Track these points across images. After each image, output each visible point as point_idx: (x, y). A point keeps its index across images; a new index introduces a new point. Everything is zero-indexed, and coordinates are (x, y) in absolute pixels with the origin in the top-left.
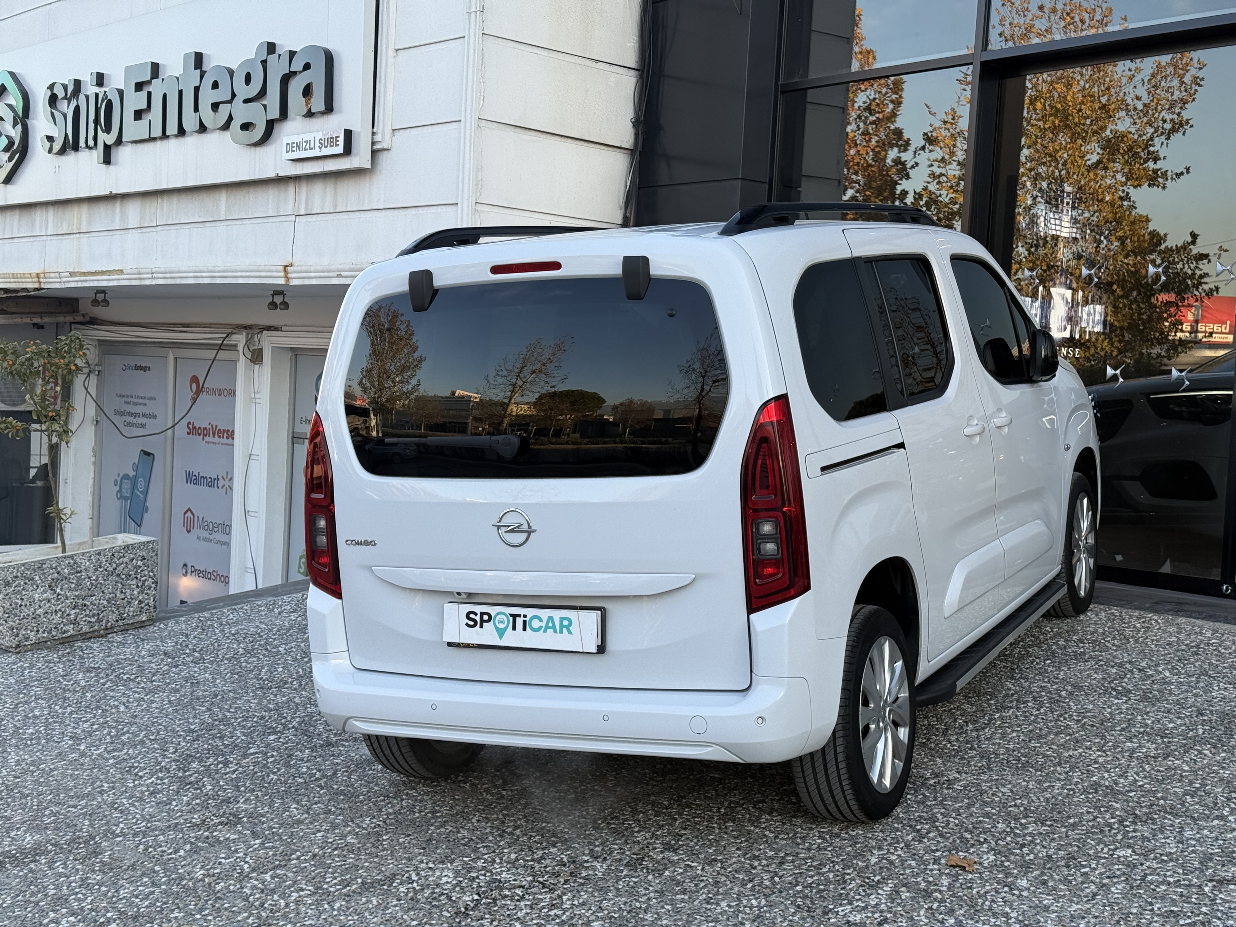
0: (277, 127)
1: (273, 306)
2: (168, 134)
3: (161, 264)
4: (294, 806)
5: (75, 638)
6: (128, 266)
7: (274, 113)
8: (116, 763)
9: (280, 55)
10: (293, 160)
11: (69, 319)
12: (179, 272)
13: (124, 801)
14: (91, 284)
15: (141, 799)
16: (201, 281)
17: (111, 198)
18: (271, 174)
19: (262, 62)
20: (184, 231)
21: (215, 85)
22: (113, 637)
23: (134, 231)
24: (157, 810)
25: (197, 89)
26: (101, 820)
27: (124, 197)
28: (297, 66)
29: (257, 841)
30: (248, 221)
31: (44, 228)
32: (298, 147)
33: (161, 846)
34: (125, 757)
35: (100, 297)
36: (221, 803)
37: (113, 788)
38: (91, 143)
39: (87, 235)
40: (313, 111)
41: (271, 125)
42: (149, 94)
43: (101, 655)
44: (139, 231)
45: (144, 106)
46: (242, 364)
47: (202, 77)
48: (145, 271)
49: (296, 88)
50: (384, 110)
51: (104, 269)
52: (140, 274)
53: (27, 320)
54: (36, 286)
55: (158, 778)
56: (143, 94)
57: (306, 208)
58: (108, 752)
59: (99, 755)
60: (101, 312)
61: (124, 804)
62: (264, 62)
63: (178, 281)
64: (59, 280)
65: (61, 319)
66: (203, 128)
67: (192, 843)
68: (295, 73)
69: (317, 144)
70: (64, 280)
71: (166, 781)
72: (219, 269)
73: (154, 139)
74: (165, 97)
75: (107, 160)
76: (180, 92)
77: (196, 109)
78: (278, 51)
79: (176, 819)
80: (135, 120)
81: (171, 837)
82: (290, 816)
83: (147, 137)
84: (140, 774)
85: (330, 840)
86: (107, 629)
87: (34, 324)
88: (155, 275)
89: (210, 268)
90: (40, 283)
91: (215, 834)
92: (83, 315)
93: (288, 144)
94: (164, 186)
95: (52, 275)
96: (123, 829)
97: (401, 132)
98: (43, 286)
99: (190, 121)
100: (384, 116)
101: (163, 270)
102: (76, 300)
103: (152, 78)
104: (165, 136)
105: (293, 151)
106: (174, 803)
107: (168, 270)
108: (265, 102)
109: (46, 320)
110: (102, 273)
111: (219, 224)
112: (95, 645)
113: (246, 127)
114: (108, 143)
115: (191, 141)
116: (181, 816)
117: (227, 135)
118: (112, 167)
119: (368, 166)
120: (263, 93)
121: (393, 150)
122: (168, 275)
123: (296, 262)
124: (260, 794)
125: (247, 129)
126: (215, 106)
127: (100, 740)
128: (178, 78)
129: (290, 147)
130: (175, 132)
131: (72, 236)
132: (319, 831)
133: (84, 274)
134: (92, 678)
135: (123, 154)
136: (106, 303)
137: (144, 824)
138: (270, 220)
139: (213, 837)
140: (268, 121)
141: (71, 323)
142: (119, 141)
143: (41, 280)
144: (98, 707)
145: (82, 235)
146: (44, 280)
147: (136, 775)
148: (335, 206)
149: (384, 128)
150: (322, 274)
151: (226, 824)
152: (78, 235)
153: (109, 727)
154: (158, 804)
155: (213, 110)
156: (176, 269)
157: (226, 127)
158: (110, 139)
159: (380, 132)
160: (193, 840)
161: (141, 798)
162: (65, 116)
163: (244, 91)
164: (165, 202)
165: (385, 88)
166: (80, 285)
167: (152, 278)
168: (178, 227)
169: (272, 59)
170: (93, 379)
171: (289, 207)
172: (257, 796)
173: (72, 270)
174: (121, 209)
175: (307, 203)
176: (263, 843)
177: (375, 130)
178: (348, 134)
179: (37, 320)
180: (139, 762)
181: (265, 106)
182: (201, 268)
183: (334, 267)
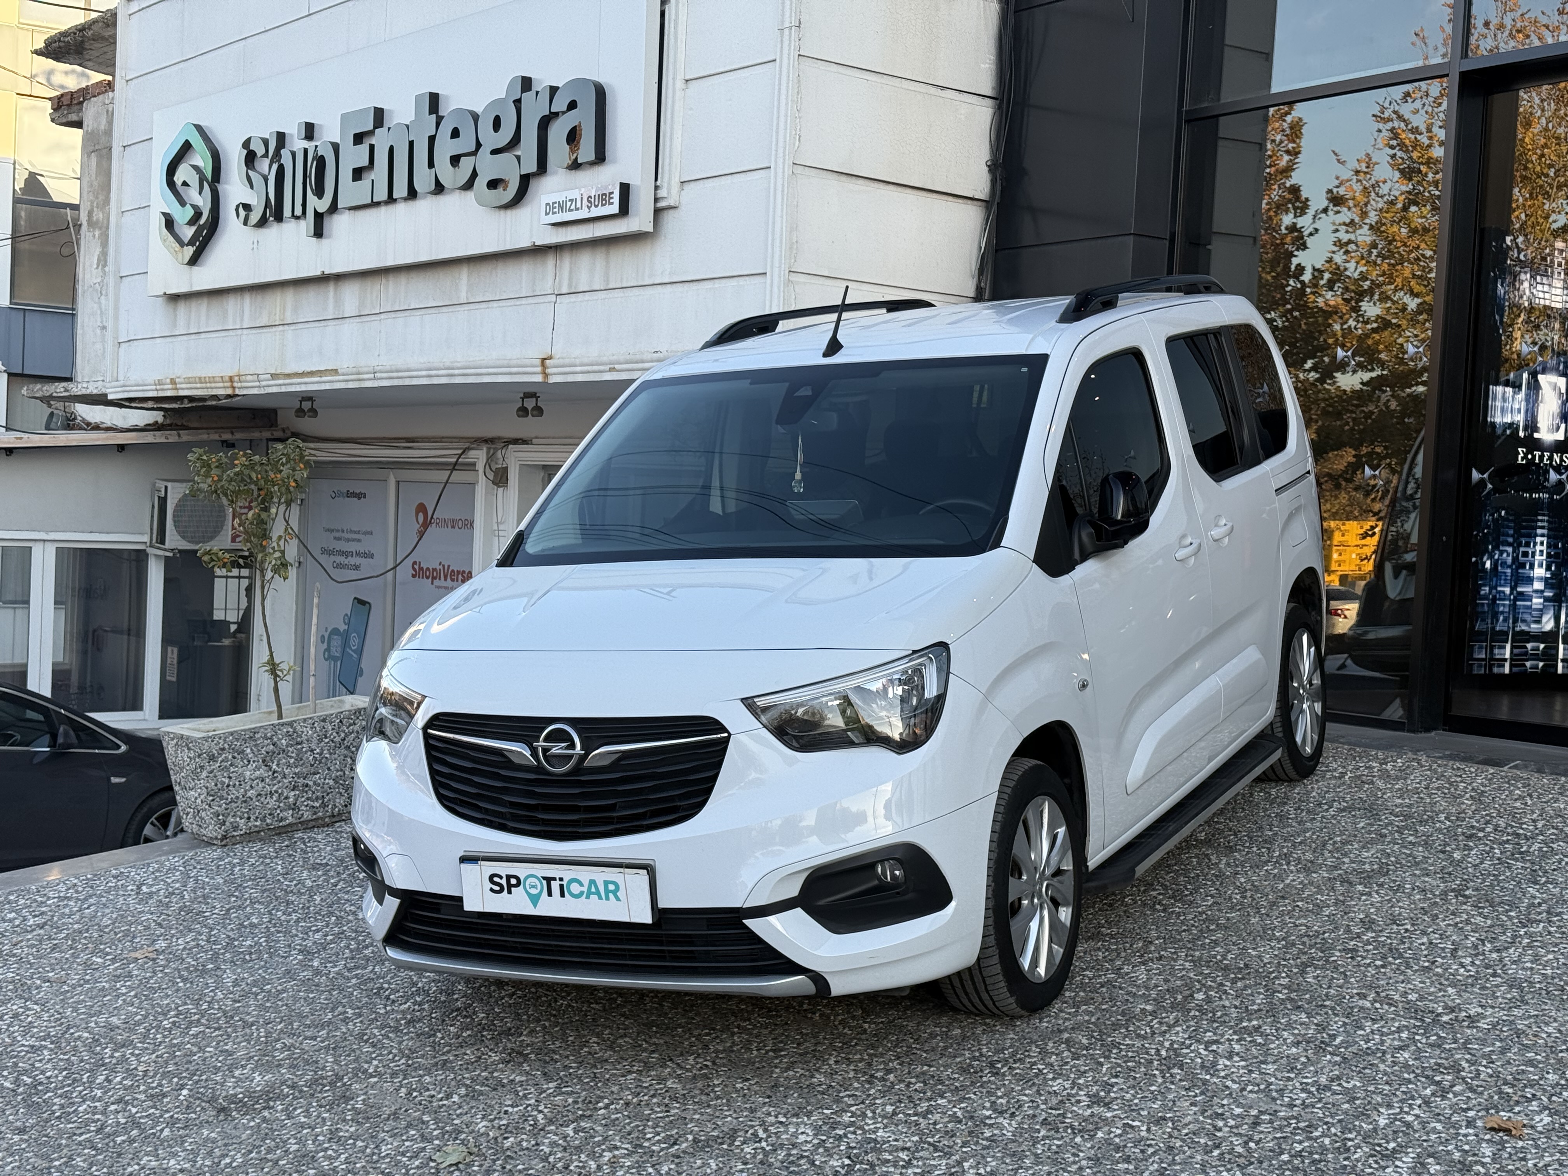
0: (533, 184)
1: (523, 412)
2: (395, 197)
3: (386, 361)
4: (595, 1039)
5: (295, 828)
6: (344, 363)
7: (530, 166)
8: (360, 984)
9: (537, 93)
10: (554, 225)
11: (267, 434)
12: (409, 370)
13: (376, 1031)
14: (298, 388)
15: (396, 1030)
16: (436, 381)
17: (324, 279)
18: (525, 243)
19: (514, 102)
20: (415, 319)
21: (455, 133)
22: (340, 826)
23: (351, 320)
24: (418, 1044)
25: (432, 140)
26: (349, 1055)
27: (339, 277)
28: (559, 105)
29: (551, 1085)
30: (495, 304)
31: (238, 321)
32: (561, 207)
33: (428, 1090)
34: (372, 976)
35: (306, 405)
36: (499, 1034)
37: (360, 1015)
38: (298, 211)
39: (293, 327)
40: (579, 161)
41: (525, 181)
42: (372, 147)
43: (329, 848)
44: (358, 320)
45: (366, 162)
46: (482, 486)
47: (438, 125)
48: (366, 369)
49: (558, 133)
50: (671, 157)
51: (314, 369)
52: (359, 374)
53: (215, 437)
54: (229, 392)
55: (415, 1003)
56: (364, 148)
57: (570, 286)
58: (349, 970)
59: (338, 973)
60: (306, 425)
61: (375, 1036)
62: (518, 102)
63: (407, 382)
64: (257, 384)
65: (256, 435)
66: (439, 188)
67: (467, 1086)
68: (556, 115)
69: (585, 201)
70: (264, 383)
71: (426, 1006)
72: (459, 365)
73: (378, 204)
74: (391, 150)
75: (319, 233)
76: (411, 144)
77: (431, 164)
78: (535, 88)
79: (443, 1054)
80: (354, 180)
81: (439, 1078)
82: (590, 1053)
83: (369, 201)
84: (392, 997)
85: (645, 1085)
86: (334, 816)
87: (223, 442)
88: (378, 375)
89: (448, 364)
90: (234, 388)
91: (495, 1074)
92: (283, 430)
93: (548, 204)
94: (390, 263)
95: (249, 378)
96: (377, 1067)
97: (693, 184)
98: (237, 392)
99: (423, 180)
100: (670, 164)
101: (388, 368)
102: (274, 411)
103: (375, 127)
104: (391, 199)
105: (554, 213)
106: (439, 1035)
107: (393, 368)
108: (518, 153)
109: (238, 436)
110: (311, 374)
111: (458, 308)
112: (320, 837)
113: (493, 184)
114: (320, 210)
115: (425, 205)
116: (449, 1052)
117: (470, 195)
118: (324, 241)
119: (650, 228)
120: (515, 141)
121: (682, 208)
122: (395, 374)
123: (557, 351)
124: (547, 1024)
125: (495, 188)
126: (455, 160)
127: (337, 954)
128: (408, 126)
129: (550, 208)
130: (405, 193)
131: (274, 329)
132: (630, 1072)
133: (288, 376)
134: (319, 877)
135: (339, 224)
136: (314, 412)
137: (403, 1061)
138: (524, 301)
139: (493, 1077)
140: (521, 176)
141: (268, 440)
142: (334, 208)
143: (235, 384)
144: (331, 914)
145: (286, 327)
146: (239, 385)
147: (388, 998)
148: (607, 281)
149: (670, 179)
150: (589, 368)
151: (508, 1062)
152: (281, 328)
153: (347, 938)
154: (418, 1036)
155: (452, 164)
156: (405, 367)
157: (469, 185)
158: (322, 205)
159: (665, 185)
160: (468, 1082)
161: (396, 1028)
162: (266, 180)
163: (491, 139)
164: (391, 283)
165: (672, 128)
166: (284, 389)
167: (374, 378)
168: (407, 313)
169: (528, 97)
170: (295, 509)
171: (548, 285)
172: (544, 1027)
173: (273, 372)
174: (335, 293)
175: (570, 279)
176: (558, 1087)
177: (658, 183)
178: (625, 189)
179: (227, 436)
180: (390, 983)
181: (518, 158)
182: (436, 365)
183: (605, 359)
